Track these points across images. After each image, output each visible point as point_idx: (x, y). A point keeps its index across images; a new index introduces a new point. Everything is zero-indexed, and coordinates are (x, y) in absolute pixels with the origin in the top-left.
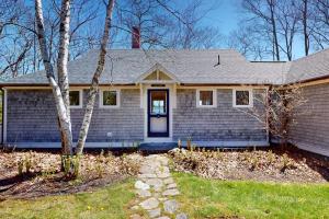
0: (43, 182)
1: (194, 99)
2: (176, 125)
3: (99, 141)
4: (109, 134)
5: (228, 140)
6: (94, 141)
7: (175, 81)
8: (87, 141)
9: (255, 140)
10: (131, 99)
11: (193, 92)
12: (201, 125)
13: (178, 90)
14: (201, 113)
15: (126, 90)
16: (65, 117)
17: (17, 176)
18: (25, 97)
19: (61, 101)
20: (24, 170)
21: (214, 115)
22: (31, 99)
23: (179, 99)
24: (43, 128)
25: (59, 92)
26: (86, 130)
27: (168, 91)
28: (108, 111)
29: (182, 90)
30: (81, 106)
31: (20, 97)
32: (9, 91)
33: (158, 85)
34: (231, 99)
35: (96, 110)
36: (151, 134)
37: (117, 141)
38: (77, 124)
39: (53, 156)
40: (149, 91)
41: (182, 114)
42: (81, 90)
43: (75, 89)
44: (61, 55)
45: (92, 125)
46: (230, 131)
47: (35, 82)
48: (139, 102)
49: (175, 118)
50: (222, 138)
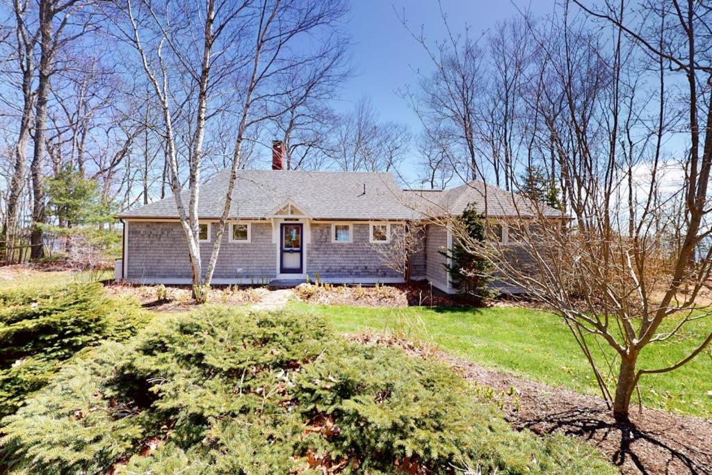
0: (179, 305)
1: (329, 233)
2: (310, 261)
3: (229, 277)
4: (239, 270)
5: (365, 276)
6: (222, 277)
7: (306, 216)
8: (214, 277)
9: (392, 276)
10: (262, 234)
11: (329, 227)
12: (337, 260)
13: (312, 225)
14: (336, 249)
15: (257, 224)
16: (195, 254)
17: (156, 302)
18: (148, 230)
19: (192, 241)
20: (162, 298)
21: (349, 249)
22: (155, 232)
23: (314, 233)
24: (169, 263)
25: (190, 233)
26: (214, 266)
27: (301, 225)
28: (238, 246)
29: (317, 225)
30: (209, 240)
31: (142, 229)
32: (130, 224)
33: (291, 220)
34: (367, 234)
35: (225, 244)
36: (283, 271)
37: (247, 277)
38: (206, 259)
39: (180, 290)
40: (282, 225)
41: (317, 249)
42: (209, 223)
43: (204, 222)
44: (192, 202)
45: (220, 260)
46: (366, 267)
47: (161, 216)
48: (270, 237)
49: (309, 253)
50: (358, 275)
